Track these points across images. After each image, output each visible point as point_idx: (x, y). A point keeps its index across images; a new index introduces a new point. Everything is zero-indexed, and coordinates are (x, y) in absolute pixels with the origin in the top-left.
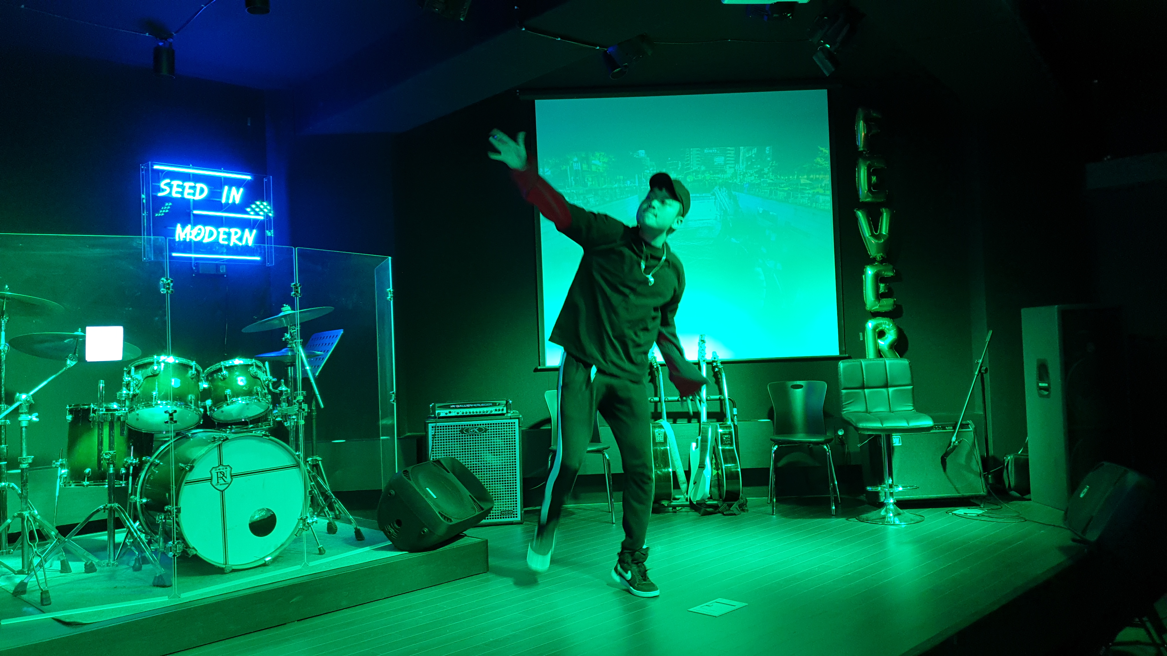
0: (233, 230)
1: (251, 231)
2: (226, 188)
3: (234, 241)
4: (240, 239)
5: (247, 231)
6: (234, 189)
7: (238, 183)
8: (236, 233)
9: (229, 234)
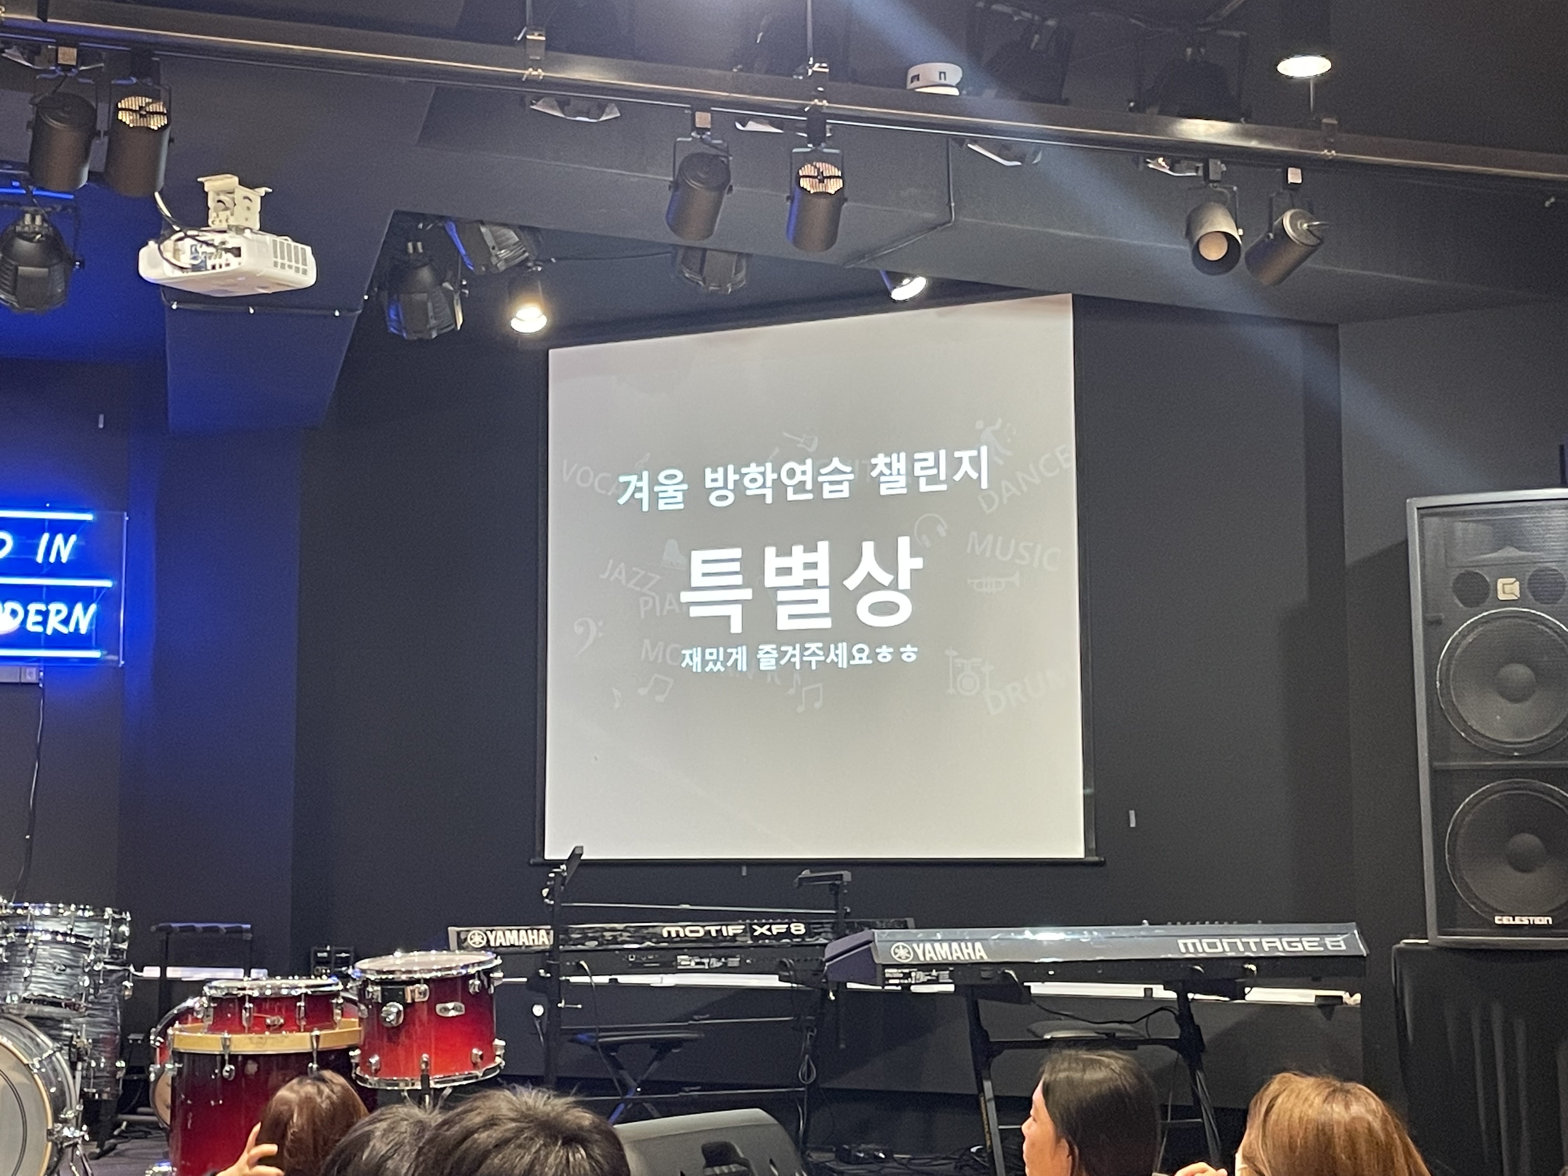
0: (53, 607)
1: (86, 609)
2: (46, 537)
3: (54, 623)
4: (66, 622)
5: (79, 607)
6: (59, 539)
7: (66, 528)
8: (58, 612)
9: (45, 614)
